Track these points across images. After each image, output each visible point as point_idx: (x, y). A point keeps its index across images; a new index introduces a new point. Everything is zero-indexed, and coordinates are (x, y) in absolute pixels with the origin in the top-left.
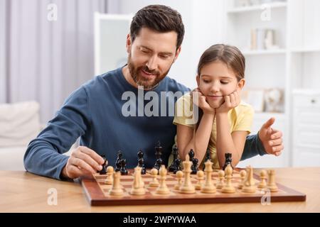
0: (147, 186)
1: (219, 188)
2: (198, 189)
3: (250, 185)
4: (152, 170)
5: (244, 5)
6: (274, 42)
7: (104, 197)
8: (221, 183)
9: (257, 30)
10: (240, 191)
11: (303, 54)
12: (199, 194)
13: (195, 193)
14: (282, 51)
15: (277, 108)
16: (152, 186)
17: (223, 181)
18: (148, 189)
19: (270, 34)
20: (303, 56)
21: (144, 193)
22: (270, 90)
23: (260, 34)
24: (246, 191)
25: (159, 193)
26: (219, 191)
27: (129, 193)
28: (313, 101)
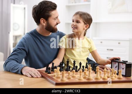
3: (113, 76)
4: (68, 72)
5: (73, 3)
28: (101, 42)
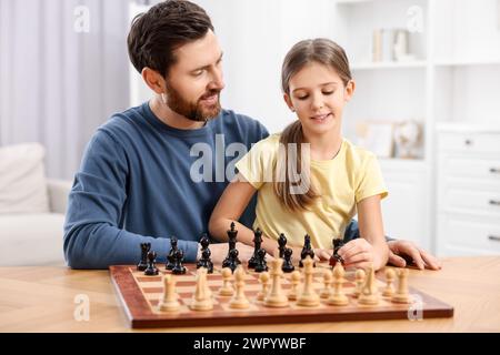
0: (216, 295)
1: (324, 296)
2: (292, 299)
3: (370, 294)
6: (408, 50)
7: (152, 315)
8: (326, 289)
9: (382, 31)
10: (355, 301)
11: (453, 68)
12: (294, 308)
13: (288, 306)
14: (420, 63)
15: (414, 152)
16: (223, 294)
17: (329, 287)
18: (217, 299)
19: (401, 37)
20: (452, 71)
21: (211, 307)
22: (403, 124)
23: (388, 37)
24: (364, 302)
25: (234, 306)
26: (323, 303)
27: (189, 307)
28: (468, 142)
